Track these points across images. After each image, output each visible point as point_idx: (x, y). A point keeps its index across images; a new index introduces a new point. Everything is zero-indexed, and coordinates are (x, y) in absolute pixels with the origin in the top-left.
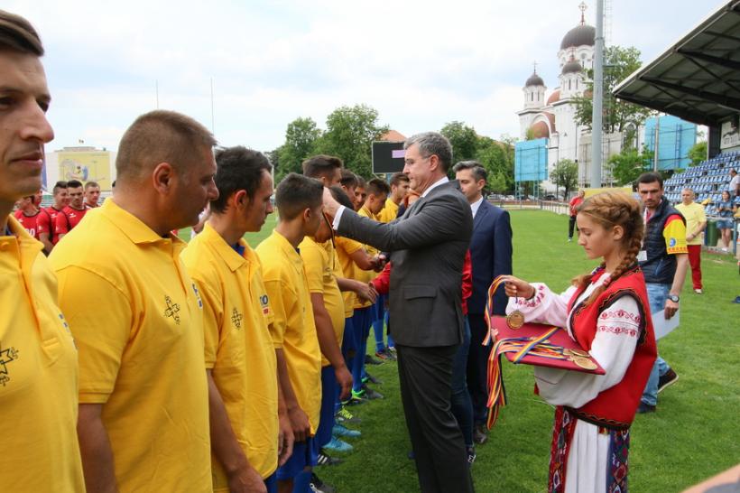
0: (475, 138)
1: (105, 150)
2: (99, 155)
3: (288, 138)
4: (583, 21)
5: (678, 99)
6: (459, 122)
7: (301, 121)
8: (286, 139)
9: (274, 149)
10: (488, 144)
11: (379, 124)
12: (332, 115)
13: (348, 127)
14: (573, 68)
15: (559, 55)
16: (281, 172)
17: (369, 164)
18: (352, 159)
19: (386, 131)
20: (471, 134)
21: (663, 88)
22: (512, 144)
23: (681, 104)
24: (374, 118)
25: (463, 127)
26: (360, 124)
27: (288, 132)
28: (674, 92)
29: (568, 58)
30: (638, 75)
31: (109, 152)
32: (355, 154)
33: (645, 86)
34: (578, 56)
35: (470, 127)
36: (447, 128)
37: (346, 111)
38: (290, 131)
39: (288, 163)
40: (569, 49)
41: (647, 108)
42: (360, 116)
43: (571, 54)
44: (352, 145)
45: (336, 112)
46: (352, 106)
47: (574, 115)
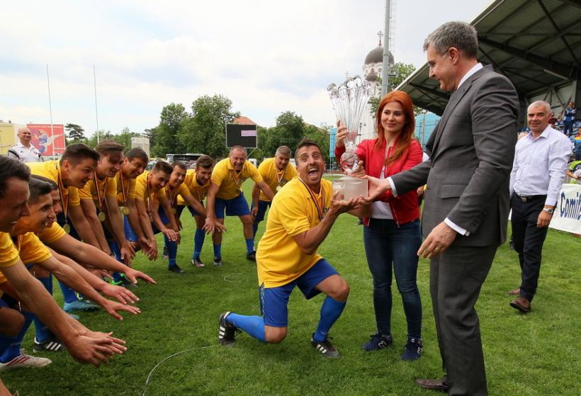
0: (303, 124)
1: (10, 122)
2: (4, 126)
3: (163, 118)
4: (380, 45)
5: (434, 100)
6: (291, 112)
7: (174, 106)
8: (160, 119)
9: (154, 127)
10: (313, 130)
11: (232, 111)
12: (196, 102)
13: (208, 112)
14: (372, 78)
15: (364, 68)
16: (158, 144)
17: (224, 140)
18: (212, 136)
19: (238, 116)
20: (299, 121)
21: (425, 92)
22: (329, 130)
23: (436, 104)
24: (228, 106)
25: (294, 116)
26: (218, 110)
27: (163, 114)
28: (432, 95)
29: (369, 71)
30: (408, 81)
31: (13, 124)
32: (214, 133)
33: (413, 90)
34: (376, 70)
35: (299, 116)
36: (282, 116)
37: (208, 99)
38: (164, 113)
39: (163, 138)
40: (370, 65)
41: (419, 108)
42: (218, 104)
43: (371, 68)
44: (212, 126)
45: (199, 99)
46: (212, 96)
47: (370, 111)
